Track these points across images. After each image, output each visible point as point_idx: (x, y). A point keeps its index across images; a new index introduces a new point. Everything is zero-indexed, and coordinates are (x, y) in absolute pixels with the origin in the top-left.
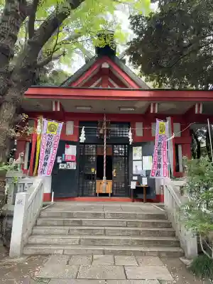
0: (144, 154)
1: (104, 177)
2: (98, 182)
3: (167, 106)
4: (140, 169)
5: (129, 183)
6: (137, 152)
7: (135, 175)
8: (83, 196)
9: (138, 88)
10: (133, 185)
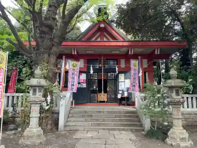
0: (125, 78)
1: (103, 92)
2: (99, 94)
3: (139, 50)
4: (123, 86)
5: (117, 95)
6: (122, 77)
7: (120, 91)
8: (90, 102)
9: (123, 40)
10: (119, 96)
